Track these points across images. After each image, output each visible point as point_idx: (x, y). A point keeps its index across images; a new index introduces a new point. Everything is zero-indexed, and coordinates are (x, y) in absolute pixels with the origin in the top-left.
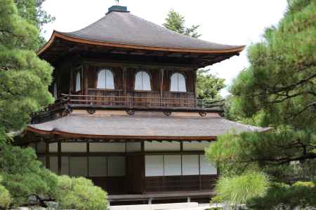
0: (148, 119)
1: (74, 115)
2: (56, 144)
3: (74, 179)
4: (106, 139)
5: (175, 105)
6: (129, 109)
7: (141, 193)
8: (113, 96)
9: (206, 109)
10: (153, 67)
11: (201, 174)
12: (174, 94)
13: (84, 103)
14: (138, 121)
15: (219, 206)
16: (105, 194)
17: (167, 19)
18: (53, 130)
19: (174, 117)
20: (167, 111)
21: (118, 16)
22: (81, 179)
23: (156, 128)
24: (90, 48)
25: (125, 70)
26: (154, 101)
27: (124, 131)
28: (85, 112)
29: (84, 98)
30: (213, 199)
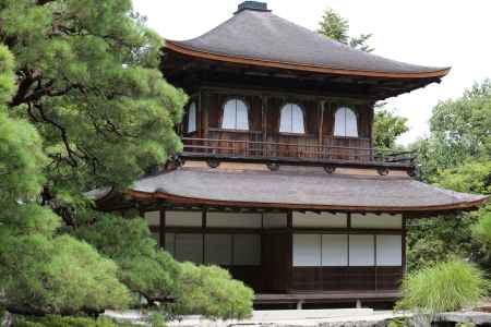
0: (301, 179)
1: (187, 169)
2: (158, 213)
3: (202, 268)
4: (236, 207)
5: (340, 157)
6: (272, 162)
7: (284, 292)
8: (246, 141)
9: (388, 164)
10: (308, 98)
11: (379, 264)
12: (339, 139)
13: (202, 150)
14: (283, 180)
15: (408, 314)
16: (250, 292)
17: (321, 24)
18: (156, 192)
19: (339, 176)
20: (329, 167)
21: (254, 18)
22: (213, 269)
23: (313, 193)
24: (213, 67)
25: (266, 100)
26: (310, 150)
27: (264, 195)
28: (204, 164)
29: (201, 143)
30: (399, 304)
